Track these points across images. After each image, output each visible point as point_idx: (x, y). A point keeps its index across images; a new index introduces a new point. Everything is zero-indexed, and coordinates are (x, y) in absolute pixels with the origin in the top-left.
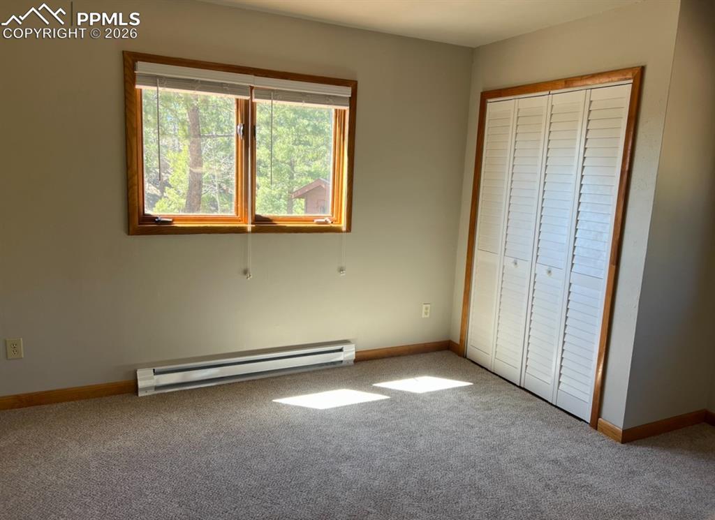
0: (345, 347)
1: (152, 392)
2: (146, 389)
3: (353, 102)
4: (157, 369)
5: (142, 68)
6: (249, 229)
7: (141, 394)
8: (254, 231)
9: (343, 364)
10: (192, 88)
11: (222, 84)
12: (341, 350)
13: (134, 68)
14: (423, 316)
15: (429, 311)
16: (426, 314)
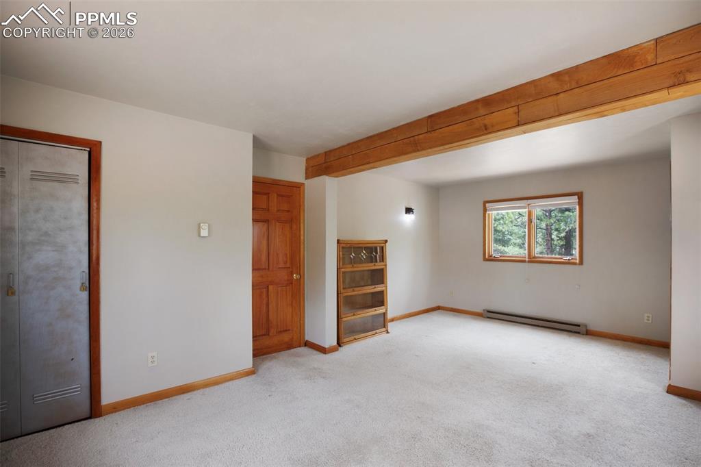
3: (581, 202)
12: (578, 326)
14: (646, 321)
15: (650, 319)
16: (648, 320)
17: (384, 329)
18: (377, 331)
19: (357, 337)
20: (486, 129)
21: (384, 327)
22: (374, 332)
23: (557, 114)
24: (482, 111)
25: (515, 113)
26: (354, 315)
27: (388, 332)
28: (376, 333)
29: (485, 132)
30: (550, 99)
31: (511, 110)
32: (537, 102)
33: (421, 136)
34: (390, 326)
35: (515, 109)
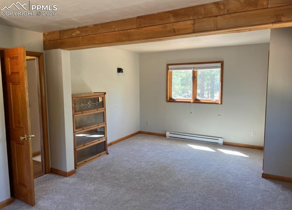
0: (219, 139)
1: (169, 137)
2: (168, 136)
3: (222, 67)
4: (171, 133)
5: (170, 67)
6: (192, 102)
7: (167, 137)
8: (193, 103)
9: (219, 144)
10: (179, 70)
11: (186, 68)
12: (218, 140)
13: (168, 67)
14: (252, 135)
15: (254, 134)
16: (253, 135)
17: (105, 152)
18: (100, 154)
19: (86, 160)
20: (174, 32)
21: (105, 150)
22: (98, 155)
23: (216, 29)
24: (172, 20)
25: (192, 24)
26: (84, 145)
27: (108, 154)
28: (100, 155)
29: (174, 34)
30: (212, 19)
31: (189, 22)
32: (205, 19)
33: (132, 30)
34: (109, 149)
35: (192, 22)
